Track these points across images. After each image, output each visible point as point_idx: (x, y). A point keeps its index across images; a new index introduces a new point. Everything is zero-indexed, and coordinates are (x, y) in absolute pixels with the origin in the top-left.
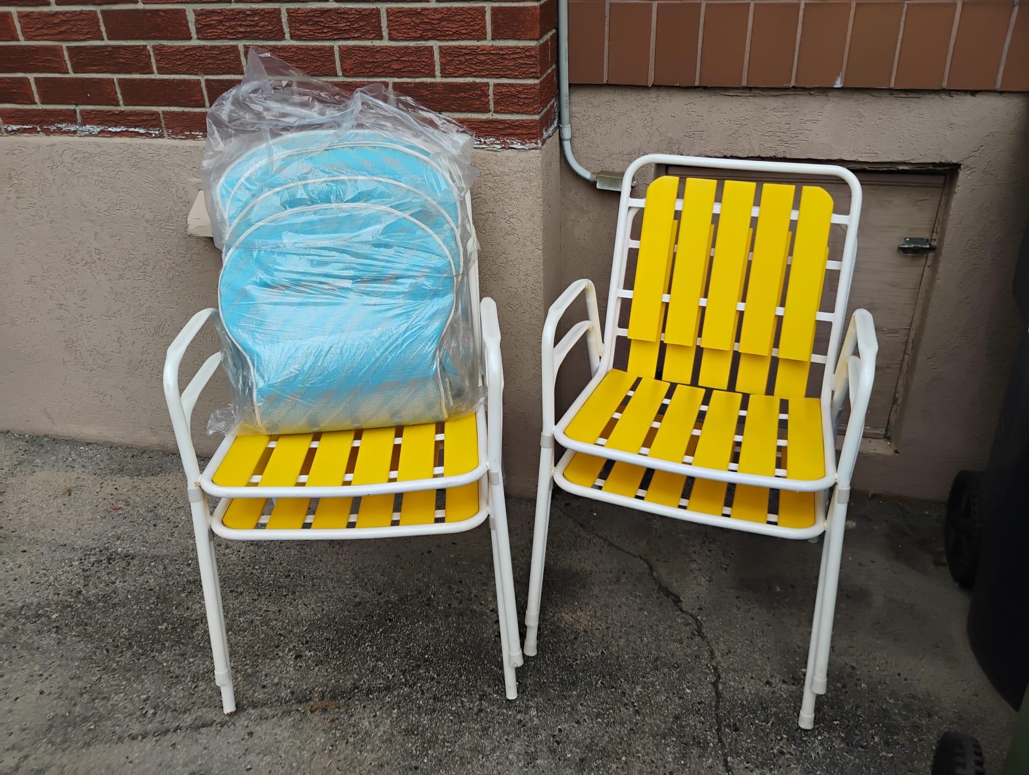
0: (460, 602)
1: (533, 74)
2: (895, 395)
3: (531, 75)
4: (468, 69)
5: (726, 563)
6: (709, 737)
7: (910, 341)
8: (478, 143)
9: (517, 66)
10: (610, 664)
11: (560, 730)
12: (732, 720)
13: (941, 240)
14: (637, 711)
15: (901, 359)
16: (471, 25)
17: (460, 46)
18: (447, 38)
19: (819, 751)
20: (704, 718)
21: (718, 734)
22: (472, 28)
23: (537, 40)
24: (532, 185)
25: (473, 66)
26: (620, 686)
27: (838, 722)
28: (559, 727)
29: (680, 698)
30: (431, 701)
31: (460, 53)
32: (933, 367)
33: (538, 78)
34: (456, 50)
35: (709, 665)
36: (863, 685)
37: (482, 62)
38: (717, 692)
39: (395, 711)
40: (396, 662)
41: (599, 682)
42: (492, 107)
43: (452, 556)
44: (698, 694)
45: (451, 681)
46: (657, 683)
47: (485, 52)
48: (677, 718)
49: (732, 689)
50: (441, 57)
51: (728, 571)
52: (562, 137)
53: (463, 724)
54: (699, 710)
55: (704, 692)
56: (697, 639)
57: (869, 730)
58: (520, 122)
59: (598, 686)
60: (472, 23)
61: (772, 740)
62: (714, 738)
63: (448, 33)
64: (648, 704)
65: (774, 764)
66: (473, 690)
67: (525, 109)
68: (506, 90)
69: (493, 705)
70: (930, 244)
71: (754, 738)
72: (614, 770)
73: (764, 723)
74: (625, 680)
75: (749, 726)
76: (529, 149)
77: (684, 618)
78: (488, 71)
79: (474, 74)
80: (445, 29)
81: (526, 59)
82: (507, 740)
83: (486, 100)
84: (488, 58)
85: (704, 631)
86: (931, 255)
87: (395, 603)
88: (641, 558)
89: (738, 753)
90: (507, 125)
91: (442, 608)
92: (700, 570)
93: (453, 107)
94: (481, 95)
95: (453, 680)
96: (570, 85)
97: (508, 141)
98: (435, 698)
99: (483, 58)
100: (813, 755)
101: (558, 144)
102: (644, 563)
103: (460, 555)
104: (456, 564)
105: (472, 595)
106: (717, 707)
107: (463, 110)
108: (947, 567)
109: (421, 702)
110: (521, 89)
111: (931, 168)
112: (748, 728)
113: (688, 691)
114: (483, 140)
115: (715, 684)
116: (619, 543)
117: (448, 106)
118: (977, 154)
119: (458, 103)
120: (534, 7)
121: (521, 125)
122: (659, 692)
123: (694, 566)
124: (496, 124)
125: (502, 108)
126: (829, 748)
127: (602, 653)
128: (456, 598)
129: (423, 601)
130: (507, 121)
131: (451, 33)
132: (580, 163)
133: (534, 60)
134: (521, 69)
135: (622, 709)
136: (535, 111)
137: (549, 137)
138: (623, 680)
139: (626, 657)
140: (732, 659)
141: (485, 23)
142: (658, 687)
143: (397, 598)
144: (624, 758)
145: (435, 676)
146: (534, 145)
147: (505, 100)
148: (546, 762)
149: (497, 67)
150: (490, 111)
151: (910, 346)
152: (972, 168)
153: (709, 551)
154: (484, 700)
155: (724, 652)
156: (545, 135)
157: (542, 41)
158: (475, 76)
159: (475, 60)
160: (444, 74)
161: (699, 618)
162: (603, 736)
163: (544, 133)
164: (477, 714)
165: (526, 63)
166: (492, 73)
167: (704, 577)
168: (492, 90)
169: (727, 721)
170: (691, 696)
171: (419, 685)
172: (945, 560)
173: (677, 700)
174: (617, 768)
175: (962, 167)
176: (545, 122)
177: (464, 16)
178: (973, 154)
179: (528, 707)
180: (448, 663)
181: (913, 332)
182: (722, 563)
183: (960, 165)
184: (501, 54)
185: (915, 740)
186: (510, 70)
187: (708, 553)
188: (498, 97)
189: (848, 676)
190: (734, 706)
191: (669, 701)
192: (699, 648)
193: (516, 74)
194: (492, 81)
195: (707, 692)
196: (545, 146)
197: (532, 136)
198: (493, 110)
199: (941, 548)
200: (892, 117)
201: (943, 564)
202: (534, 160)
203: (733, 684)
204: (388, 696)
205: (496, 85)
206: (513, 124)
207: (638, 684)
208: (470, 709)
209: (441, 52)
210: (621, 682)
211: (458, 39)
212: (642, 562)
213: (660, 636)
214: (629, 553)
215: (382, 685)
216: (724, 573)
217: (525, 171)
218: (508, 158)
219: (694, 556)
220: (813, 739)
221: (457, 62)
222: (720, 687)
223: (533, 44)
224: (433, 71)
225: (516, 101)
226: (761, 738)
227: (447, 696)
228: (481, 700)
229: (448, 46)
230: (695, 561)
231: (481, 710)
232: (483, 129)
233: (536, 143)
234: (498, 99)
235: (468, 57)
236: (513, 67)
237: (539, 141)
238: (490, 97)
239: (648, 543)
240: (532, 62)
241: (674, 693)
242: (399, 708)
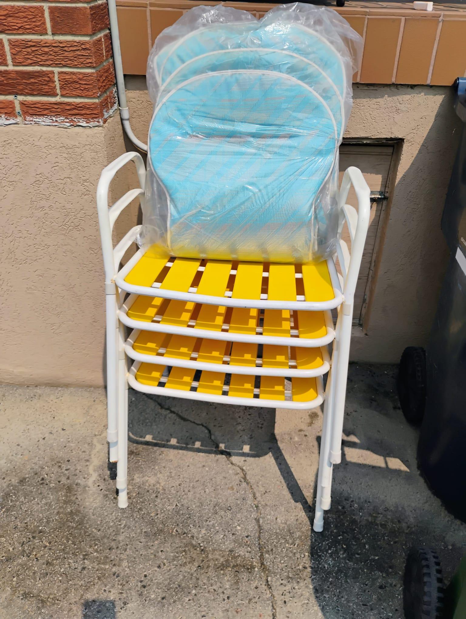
0: (68, 478)
1: (90, 64)
2: (364, 297)
3: (88, 65)
4: (35, 59)
5: (261, 423)
6: (255, 563)
7: (373, 261)
8: (51, 121)
9: (75, 57)
10: (183, 514)
11: (145, 576)
12: (270, 547)
13: (391, 192)
14: (202, 550)
15: (367, 273)
16: (34, 22)
17: (26, 39)
18: (14, 32)
19: (330, 562)
20: (250, 548)
21: (260, 559)
22: (34, 24)
23: (90, 35)
24: (99, 155)
25: (39, 56)
26: (190, 531)
27: (341, 537)
28: (145, 573)
29: (233, 534)
30: (44, 566)
31: (27, 45)
32: (388, 278)
33: (94, 68)
34: (24, 42)
35: (252, 505)
36: (356, 505)
37: (46, 53)
38: (259, 526)
39: (15, 579)
40: (16, 536)
41: (175, 530)
42: (58, 91)
43: (62, 440)
44: (246, 529)
45: (60, 546)
46: (216, 525)
47: (47, 45)
48: (231, 551)
49: (269, 522)
50: (11, 49)
51: (263, 429)
52: (122, 118)
53: (70, 582)
54: (247, 542)
55: (250, 527)
56: (244, 484)
57: (362, 540)
58: (84, 104)
59: (173, 533)
60: (34, 20)
61: (298, 559)
62: (258, 564)
63: (14, 27)
64: (211, 543)
65: (300, 578)
66: (78, 552)
67: (86, 94)
68: (69, 77)
69: (94, 562)
70: (384, 195)
71: (286, 559)
72: (186, 603)
73: (292, 546)
74: (193, 525)
75: (282, 549)
76: (93, 127)
77: (234, 469)
78: (52, 61)
79: (40, 63)
80: (11, 24)
81: (82, 51)
82: (105, 591)
83: (53, 85)
84: (51, 50)
85: (248, 477)
86: (385, 202)
87: (16, 486)
88: (203, 426)
89: (275, 573)
90: (73, 107)
91: (53, 485)
92: (244, 430)
93: (26, 91)
94: (48, 81)
95: (62, 545)
96: (125, 76)
97: (75, 120)
98: (48, 563)
99: (46, 49)
100: (326, 566)
101: (120, 123)
102: (205, 429)
103: (69, 439)
104: (65, 447)
105: (78, 471)
106: (259, 538)
107: (35, 93)
108: (401, 410)
109: (36, 569)
110: (81, 76)
111: (384, 141)
112: (281, 551)
113: (239, 528)
114: (54, 119)
115: (257, 521)
116: (187, 415)
117: (22, 90)
118: (414, 131)
119: (30, 88)
120: (85, 8)
121: (84, 107)
122: (218, 532)
123: (239, 427)
124: (64, 105)
125: (68, 92)
126: (336, 559)
127: (176, 505)
128: (65, 475)
129: (38, 481)
130: (73, 104)
131: (17, 28)
132: (138, 138)
133: (89, 52)
134: (79, 60)
135: (191, 550)
136: (94, 95)
137: (110, 117)
138: (192, 526)
139: (194, 506)
140: (268, 498)
141: (45, 20)
142: (217, 528)
143: (17, 481)
144: (194, 592)
145: (48, 544)
146: (97, 124)
147: (69, 85)
148: (135, 604)
149: (59, 58)
150: (58, 95)
151: (373, 264)
152: (411, 142)
153: (249, 415)
154: (87, 559)
155: (263, 493)
156: (106, 115)
157: (95, 38)
158: (42, 65)
159: (40, 51)
160: (15, 64)
161: (244, 468)
162: (179, 575)
163: (105, 113)
164: (80, 572)
165: (83, 55)
166: (56, 62)
167: (247, 436)
168: (57, 77)
169: (267, 548)
170: (241, 531)
171: (34, 553)
172: (399, 405)
173: (231, 537)
174: (189, 600)
175: (405, 141)
176: (106, 105)
177: (26, 13)
178: (412, 131)
179: (121, 560)
180: (58, 531)
181: (374, 256)
182: (258, 423)
183: (404, 139)
184: (62, 47)
185: (392, 543)
186: (70, 60)
187: (249, 417)
188: (63, 83)
189: (345, 500)
190: (271, 536)
191: (226, 538)
192: (245, 491)
193: (76, 63)
194: (56, 70)
195: (252, 527)
196: (106, 125)
197: (94, 116)
198: (60, 94)
199: (396, 397)
200: (359, 104)
201: (399, 408)
202: (98, 135)
203: (269, 517)
204: (9, 566)
205: (60, 73)
206: (78, 106)
207: (203, 527)
208: (75, 568)
209: (10, 44)
210: (191, 527)
211: (23, 34)
212: (204, 429)
213: (218, 486)
214: (194, 422)
215: (4, 558)
216: (260, 431)
217: (92, 144)
218: (77, 134)
219: (239, 420)
220: (325, 553)
221: (25, 53)
222: (261, 521)
223: (87, 39)
224: (5, 60)
225: (78, 86)
226: (290, 557)
227: (57, 559)
228: (84, 559)
229: (15, 39)
230: (240, 424)
231: (84, 568)
232: (54, 109)
233: (98, 122)
234: (63, 85)
235: (34, 49)
236: (73, 58)
237: (100, 120)
238: (56, 83)
239: (207, 414)
240: (87, 54)
241: (229, 531)
242: (18, 575)
